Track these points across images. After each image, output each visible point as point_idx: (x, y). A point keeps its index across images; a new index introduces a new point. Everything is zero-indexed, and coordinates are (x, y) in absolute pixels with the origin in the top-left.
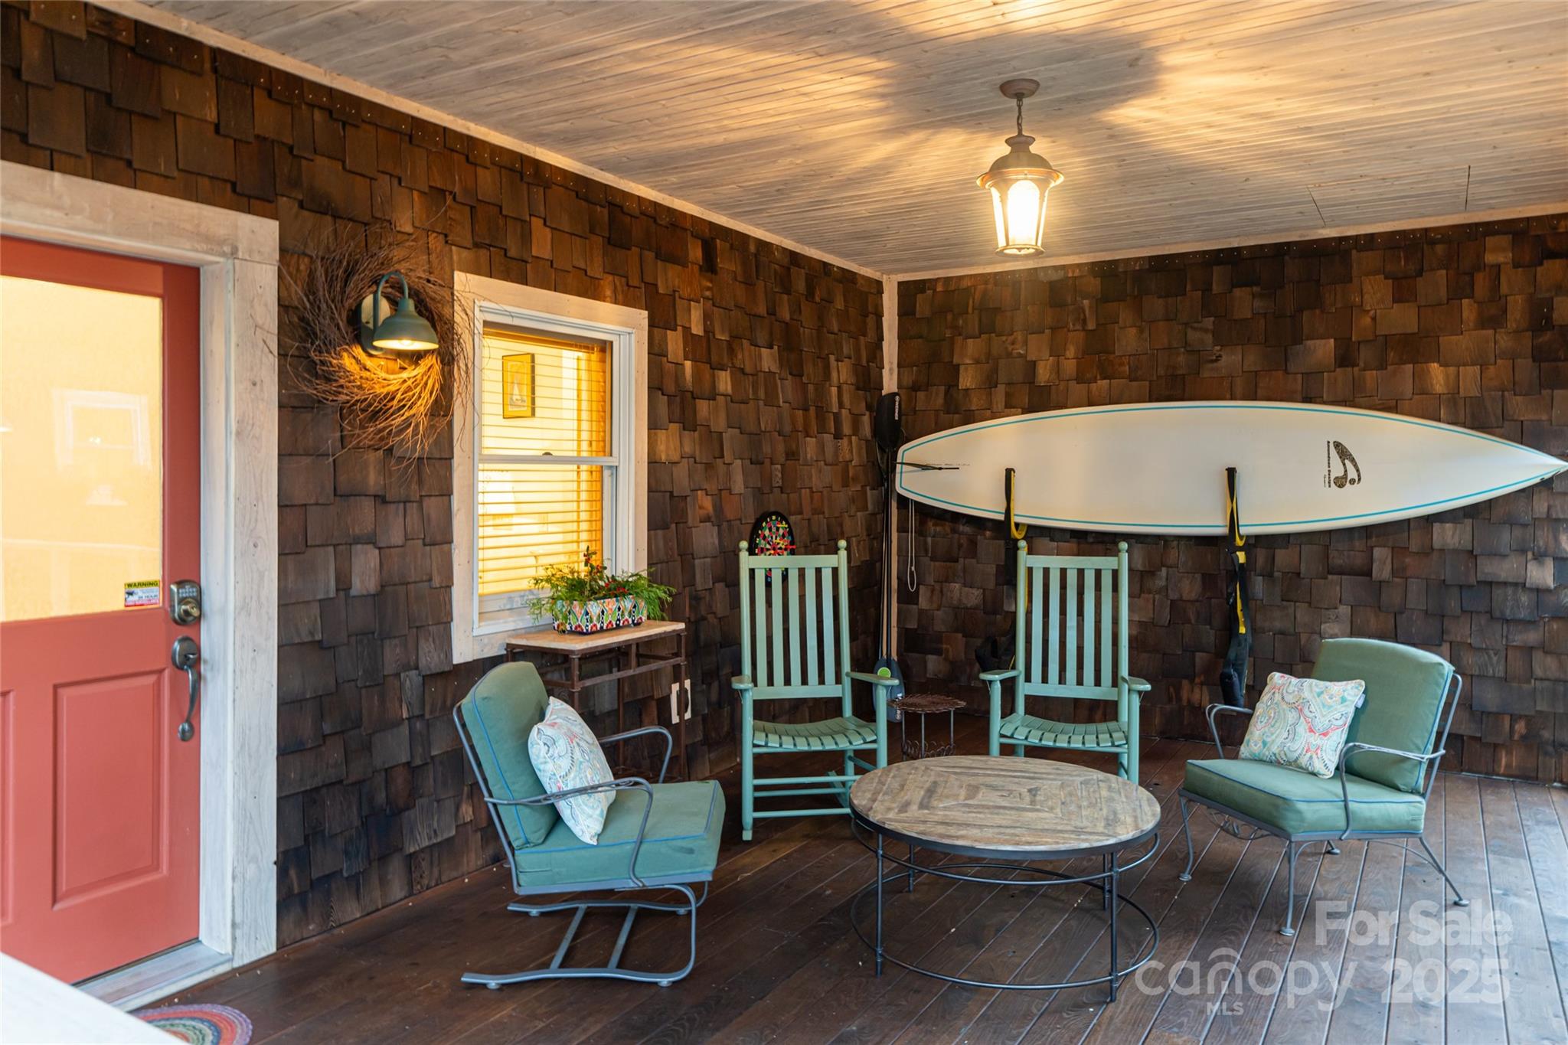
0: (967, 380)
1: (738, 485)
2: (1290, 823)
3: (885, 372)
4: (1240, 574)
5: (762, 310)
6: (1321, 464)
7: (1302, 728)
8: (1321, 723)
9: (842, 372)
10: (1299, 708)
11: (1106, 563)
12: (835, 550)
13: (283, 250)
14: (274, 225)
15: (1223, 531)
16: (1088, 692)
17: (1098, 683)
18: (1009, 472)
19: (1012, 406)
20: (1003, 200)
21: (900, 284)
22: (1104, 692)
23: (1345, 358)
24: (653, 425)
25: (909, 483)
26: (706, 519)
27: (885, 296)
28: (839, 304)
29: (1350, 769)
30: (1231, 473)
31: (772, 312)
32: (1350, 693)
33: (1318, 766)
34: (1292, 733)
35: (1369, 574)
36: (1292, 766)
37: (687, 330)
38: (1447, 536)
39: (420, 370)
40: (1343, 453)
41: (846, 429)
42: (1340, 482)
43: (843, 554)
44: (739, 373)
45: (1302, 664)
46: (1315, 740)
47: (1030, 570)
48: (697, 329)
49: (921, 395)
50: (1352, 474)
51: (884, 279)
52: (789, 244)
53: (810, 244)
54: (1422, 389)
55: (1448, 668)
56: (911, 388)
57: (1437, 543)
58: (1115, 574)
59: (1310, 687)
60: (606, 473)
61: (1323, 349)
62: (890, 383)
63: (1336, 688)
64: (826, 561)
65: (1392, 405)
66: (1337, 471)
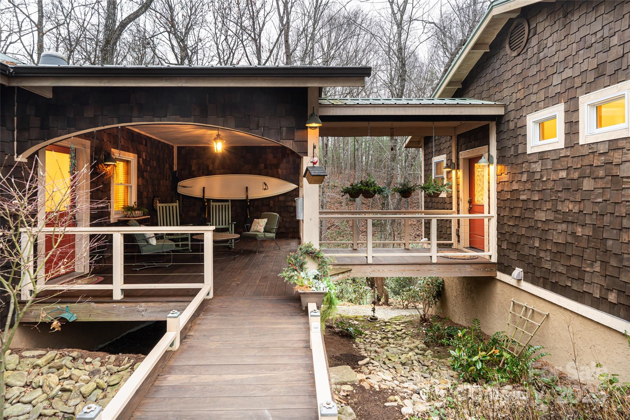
0: (194, 168)
1: (150, 190)
2: (257, 237)
3: (174, 166)
4: (248, 207)
5: (154, 153)
6: (262, 186)
7: (259, 226)
8: (261, 225)
9: (167, 166)
10: (258, 223)
11: (227, 204)
12: (176, 202)
13: (91, 146)
14: (90, 142)
15: (245, 198)
16: (224, 226)
17: (225, 225)
18: (204, 188)
19: (203, 174)
20: (216, 144)
21: (178, 147)
22: (227, 226)
23: (266, 167)
24: (138, 178)
25: (181, 190)
26: (145, 197)
27: (174, 149)
28: (167, 151)
29: (265, 231)
30: (247, 188)
31: (156, 153)
32: (265, 220)
33: (261, 231)
34: (257, 227)
35: (269, 205)
36: (258, 232)
37: (143, 158)
38: (282, 198)
39: (110, 168)
40: (265, 184)
41: (168, 179)
42: (265, 189)
43: (178, 203)
44: (151, 166)
45: (259, 217)
46: (261, 227)
47: (213, 205)
48: (144, 158)
49: (183, 171)
50: (267, 188)
51: (174, 145)
52: (158, 139)
53: (162, 139)
54: (278, 173)
55: (278, 215)
56: (180, 169)
57: (280, 199)
58: (228, 205)
59: (260, 220)
60: (129, 187)
61: (262, 166)
62: (175, 168)
63: (263, 220)
64: (174, 204)
65: (273, 176)
66: (264, 187)
